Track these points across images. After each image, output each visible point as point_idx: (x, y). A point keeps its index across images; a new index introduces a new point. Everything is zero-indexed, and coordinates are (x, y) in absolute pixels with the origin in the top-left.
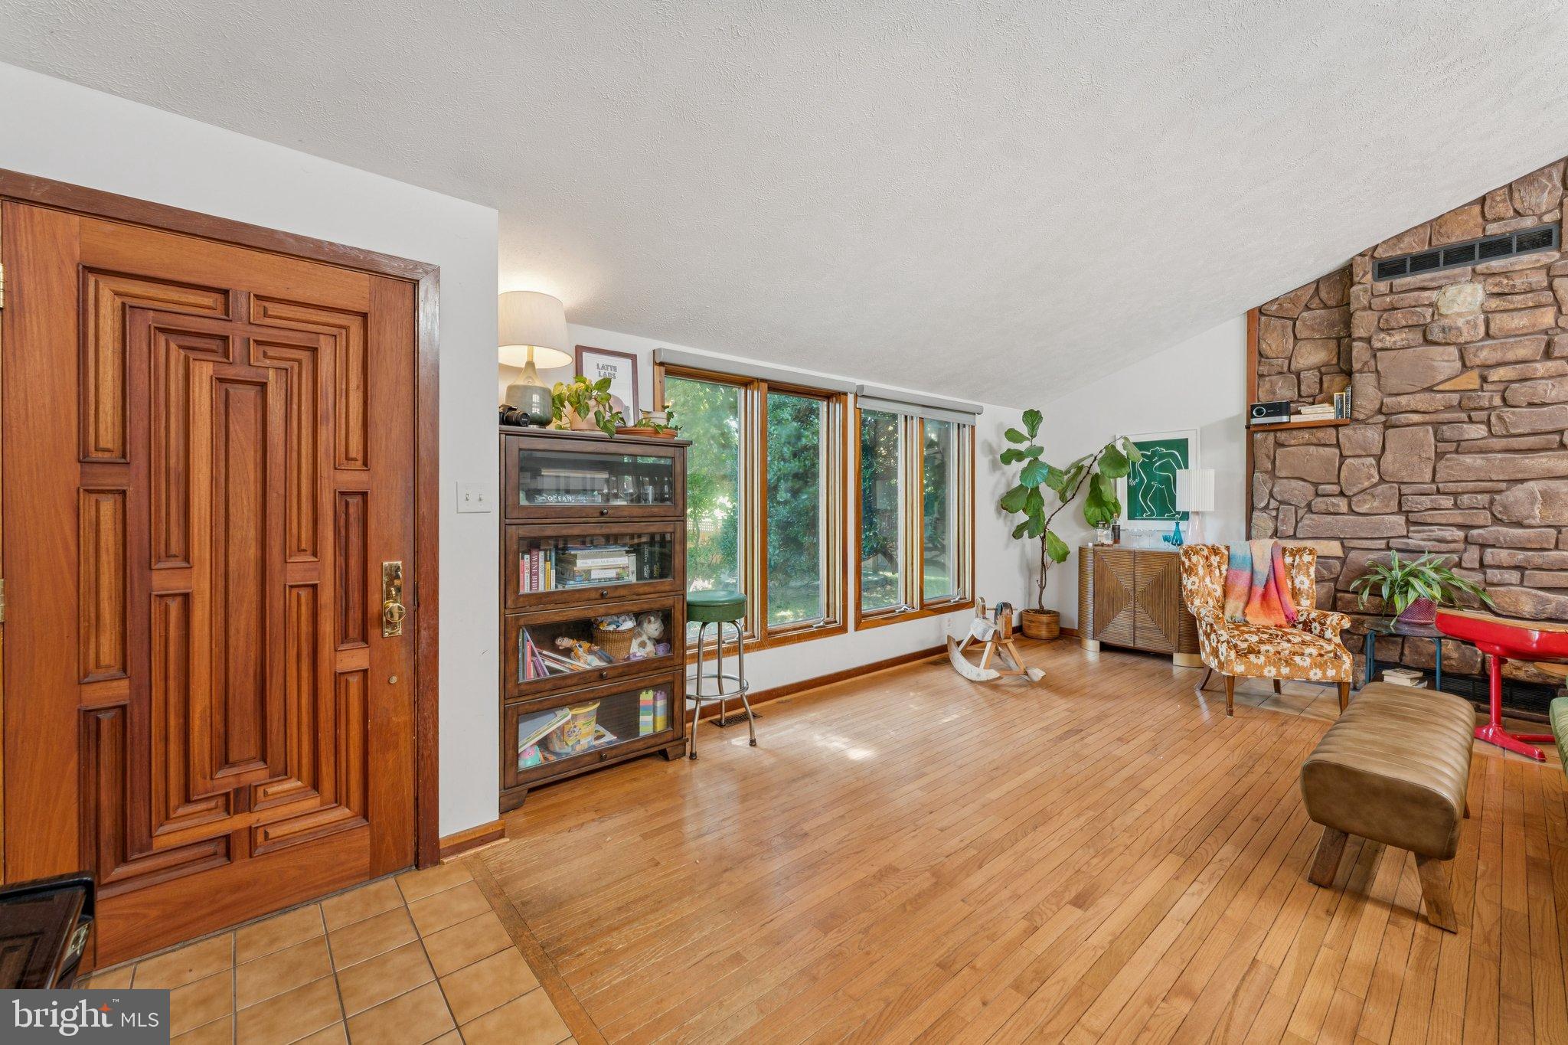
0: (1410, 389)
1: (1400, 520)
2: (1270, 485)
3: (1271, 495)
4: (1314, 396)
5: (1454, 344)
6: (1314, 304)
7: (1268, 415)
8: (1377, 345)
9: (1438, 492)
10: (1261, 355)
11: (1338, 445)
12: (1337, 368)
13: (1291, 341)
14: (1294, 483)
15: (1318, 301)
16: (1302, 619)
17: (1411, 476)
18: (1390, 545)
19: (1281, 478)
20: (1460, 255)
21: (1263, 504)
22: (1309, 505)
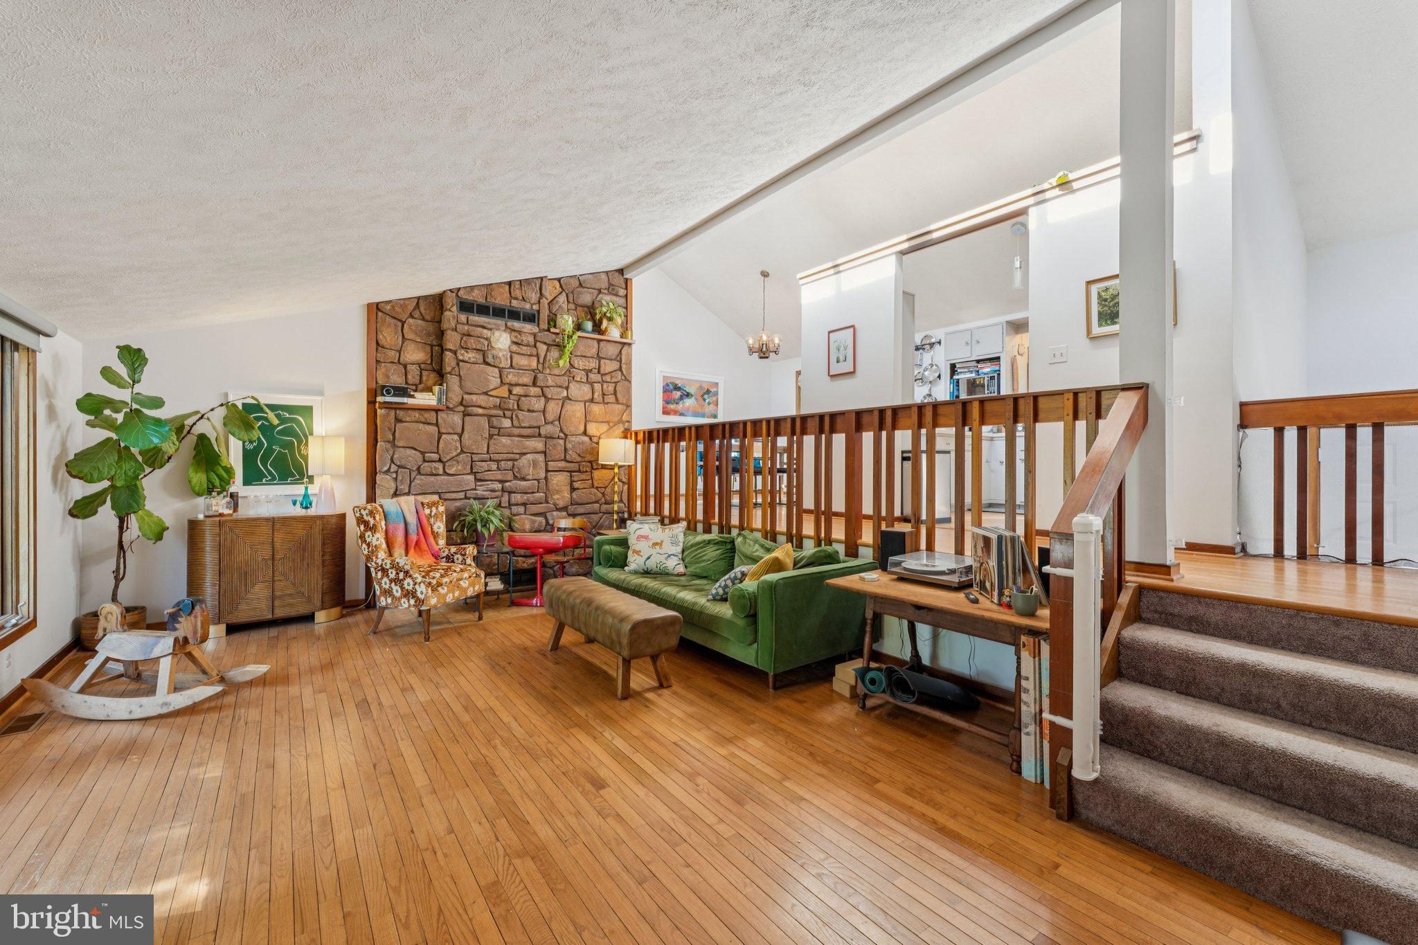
0: (477, 391)
1: (471, 478)
2: (391, 453)
3: (392, 461)
4: (416, 385)
5: (498, 367)
6: (417, 314)
7: (395, 395)
8: (461, 358)
9: (491, 460)
10: (378, 343)
11: (437, 425)
12: (429, 367)
13: (400, 338)
14: (409, 452)
15: (419, 313)
16: (445, 555)
17: (477, 448)
18: (467, 495)
19: (400, 447)
20: (499, 312)
21: (386, 468)
22: (419, 469)
